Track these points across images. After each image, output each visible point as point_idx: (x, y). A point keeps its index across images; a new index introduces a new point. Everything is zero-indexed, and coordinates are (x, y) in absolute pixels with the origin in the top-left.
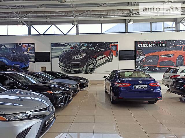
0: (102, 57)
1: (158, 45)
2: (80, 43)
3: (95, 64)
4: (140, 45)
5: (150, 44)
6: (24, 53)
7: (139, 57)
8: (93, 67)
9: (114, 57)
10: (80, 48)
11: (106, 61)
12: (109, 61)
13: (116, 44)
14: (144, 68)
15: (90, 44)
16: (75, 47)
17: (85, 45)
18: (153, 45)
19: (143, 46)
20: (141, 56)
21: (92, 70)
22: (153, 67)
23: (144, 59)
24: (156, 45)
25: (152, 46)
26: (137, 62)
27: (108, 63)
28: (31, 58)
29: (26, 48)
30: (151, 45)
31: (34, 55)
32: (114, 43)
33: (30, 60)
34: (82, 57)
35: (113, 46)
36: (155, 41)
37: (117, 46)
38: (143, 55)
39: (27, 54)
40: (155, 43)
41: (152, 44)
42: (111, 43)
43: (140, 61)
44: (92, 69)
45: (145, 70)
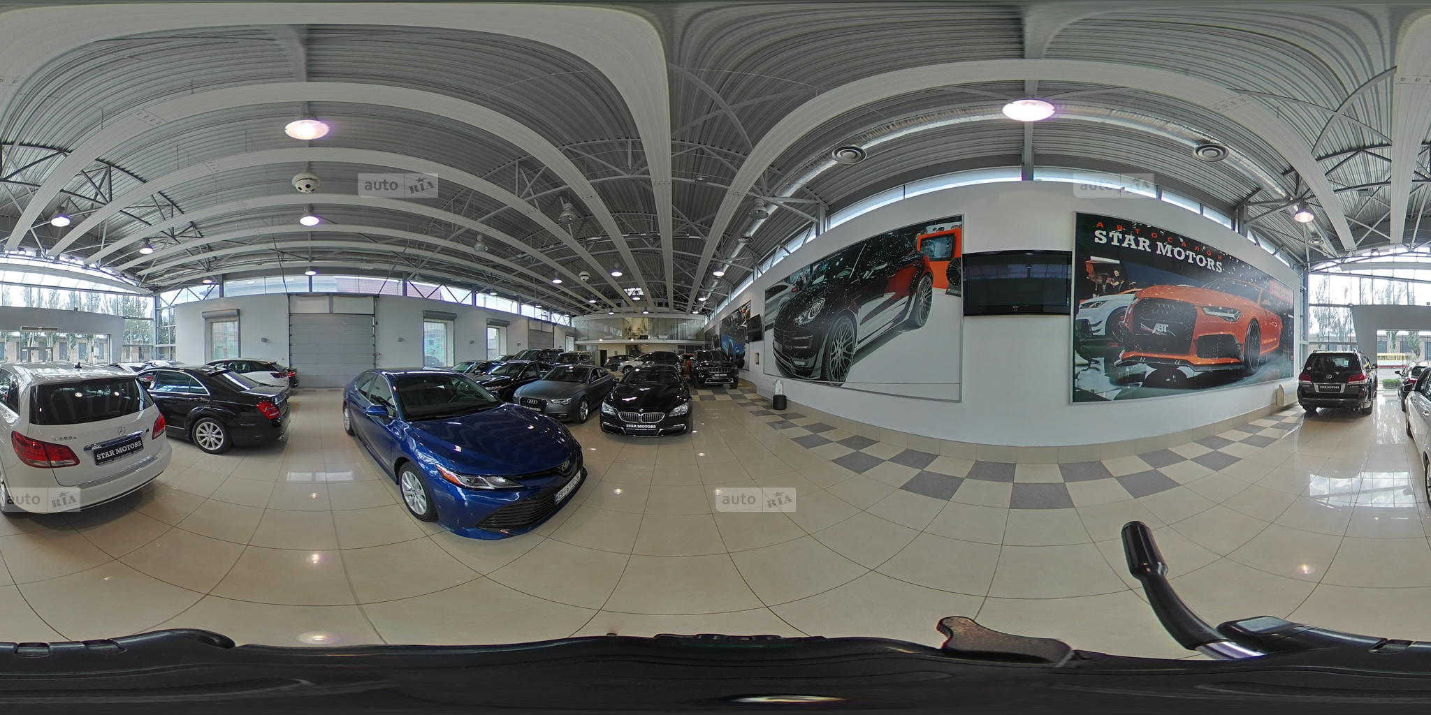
0: (880, 301)
1: (1194, 259)
2: (811, 266)
3: (851, 340)
4: (1107, 236)
5: (1160, 244)
7: (1096, 298)
8: (844, 358)
9: (939, 295)
10: (810, 284)
11: (896, 321)
12: (912, 325)
13: (948, 227)
14: (1128, 370)
15: (837, 259)
16: (800, 284)
17: (824, 268)
18: (1176, 250)
19: (1125, 245)
20: (1112, 290)
21: (841, 371)
22: (1174, 360)
23: (1129, 311)
24: (1187, 257)
25: (1169, 255)
26: (1082, 328)
27: (905, 336)
30: (1164, 249)
32: (938, 226)
34: (816, 315)
35: (934, 238)
36: (1183, 237)
37: (953, 238)
38: (1124, 288)
40: (1184, 244)
41: (1169, 247)
42: (922, 227)
43: (1103, 326)
44: (840, 365)
45: (1135, 378)
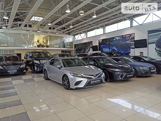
6: (127, 42)
28: (132, 45)
29: (129, 38)
31: (134, 43)
33: (131, 47)
39: (129, 42)
